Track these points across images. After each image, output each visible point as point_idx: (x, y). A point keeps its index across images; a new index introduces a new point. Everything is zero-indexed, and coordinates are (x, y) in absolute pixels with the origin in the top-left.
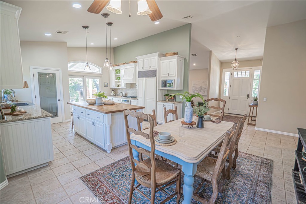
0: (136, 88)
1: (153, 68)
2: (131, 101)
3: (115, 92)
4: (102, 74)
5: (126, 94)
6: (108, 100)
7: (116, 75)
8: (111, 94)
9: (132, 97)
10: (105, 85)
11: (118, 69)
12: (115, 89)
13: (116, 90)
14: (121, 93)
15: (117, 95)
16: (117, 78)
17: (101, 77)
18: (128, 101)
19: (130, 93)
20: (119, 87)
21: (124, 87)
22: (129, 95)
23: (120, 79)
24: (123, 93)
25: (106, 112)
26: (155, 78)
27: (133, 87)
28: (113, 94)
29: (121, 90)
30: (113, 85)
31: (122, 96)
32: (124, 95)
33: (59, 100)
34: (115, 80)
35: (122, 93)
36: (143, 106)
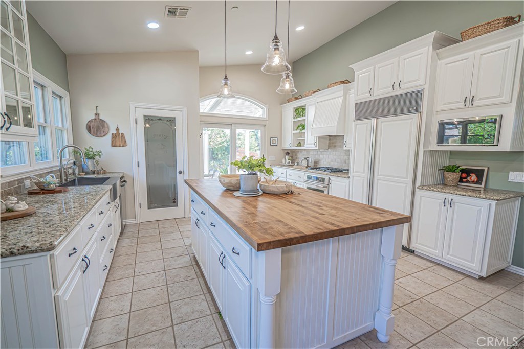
0: (345, 148)
1: (406, 88)
2: (329, 180)
3: (292, 157)
4: (267, 119)
5: (316, 163)
6: (274, 178)
7: (296, 120)
8: (284, 161)
9: (333, 171)
10: (273, 142)
11: (300, 107)
12: (292, 151)
13: (294, 154)
14: (305, 159)
15: (296, 164)
16: (299, 126)
17: (265, 125)
18: (323, 180)
19: (328, 159)
20: (300, 146)
21: (313, 147)
22: (323, 164)
23: (304, 129)
24: (310, 161)
25: (259, 245)
26: (416, 116)
27: (335, 146)
28: (288, 161)
29: (304, 153)
30: (289, 143)
31: (308, 166)
32: (311, 164)
33: (180, 173)
34: (293, 130)
35: (308, 161)
36: (408, 214)
